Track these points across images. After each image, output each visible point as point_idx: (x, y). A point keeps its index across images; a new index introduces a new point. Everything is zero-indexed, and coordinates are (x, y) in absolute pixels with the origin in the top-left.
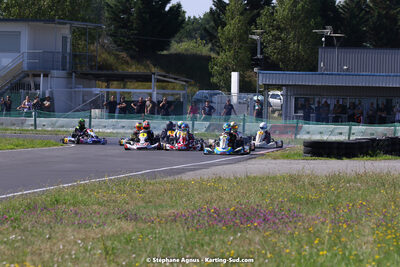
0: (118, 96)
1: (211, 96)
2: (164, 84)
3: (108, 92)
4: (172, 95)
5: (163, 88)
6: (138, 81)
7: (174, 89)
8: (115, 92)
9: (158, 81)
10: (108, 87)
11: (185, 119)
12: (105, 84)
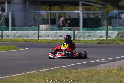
3: (51, 13)
4: (94, 14)
5: (88, 10)
6: (70, 5)
7: (95, 10)
8: (56, 13)
9: (84, 5)
10: (50, 9)
11: (102, 30)
12: (48, 8)
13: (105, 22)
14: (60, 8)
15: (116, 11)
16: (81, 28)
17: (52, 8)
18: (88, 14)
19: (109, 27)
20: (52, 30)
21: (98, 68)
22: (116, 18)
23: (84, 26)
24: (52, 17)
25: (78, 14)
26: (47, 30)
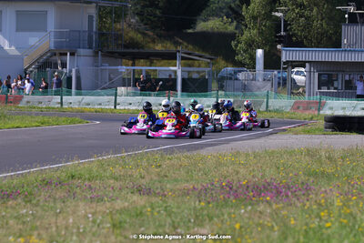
0: (144, 73)
1: (235, 73)
2: (190, 62)
3: (134, 70)
4: (198, 72)
5: (190, 66)
6: (163, 59)
7: (199, 66)
8: (141, 70)
9: (183, 58)
10: (133, 65)
11: (211, 96)
12: (131, 62)
13: (214, 85)
14: (148, 63)
15: (230, 69)
16: (179, 92)
17: (136, 62)
18: (189, 72)
19: (220, 92)
20: (135, 95)
21: (203, 152)
22: (231, 79)
23: (183, 90)
24: (136, 76)
25: (175, 72)
26: (128, 95)
